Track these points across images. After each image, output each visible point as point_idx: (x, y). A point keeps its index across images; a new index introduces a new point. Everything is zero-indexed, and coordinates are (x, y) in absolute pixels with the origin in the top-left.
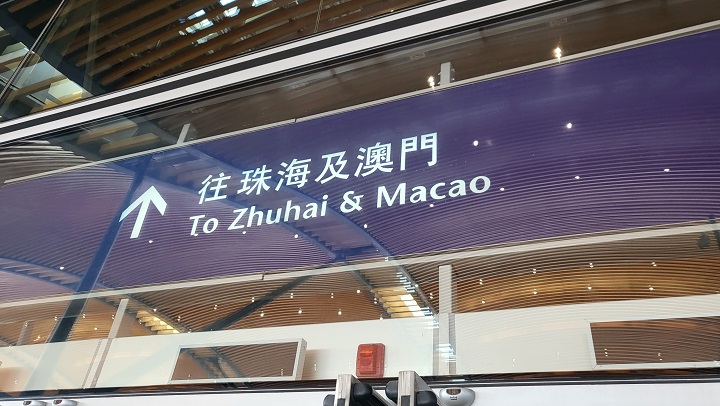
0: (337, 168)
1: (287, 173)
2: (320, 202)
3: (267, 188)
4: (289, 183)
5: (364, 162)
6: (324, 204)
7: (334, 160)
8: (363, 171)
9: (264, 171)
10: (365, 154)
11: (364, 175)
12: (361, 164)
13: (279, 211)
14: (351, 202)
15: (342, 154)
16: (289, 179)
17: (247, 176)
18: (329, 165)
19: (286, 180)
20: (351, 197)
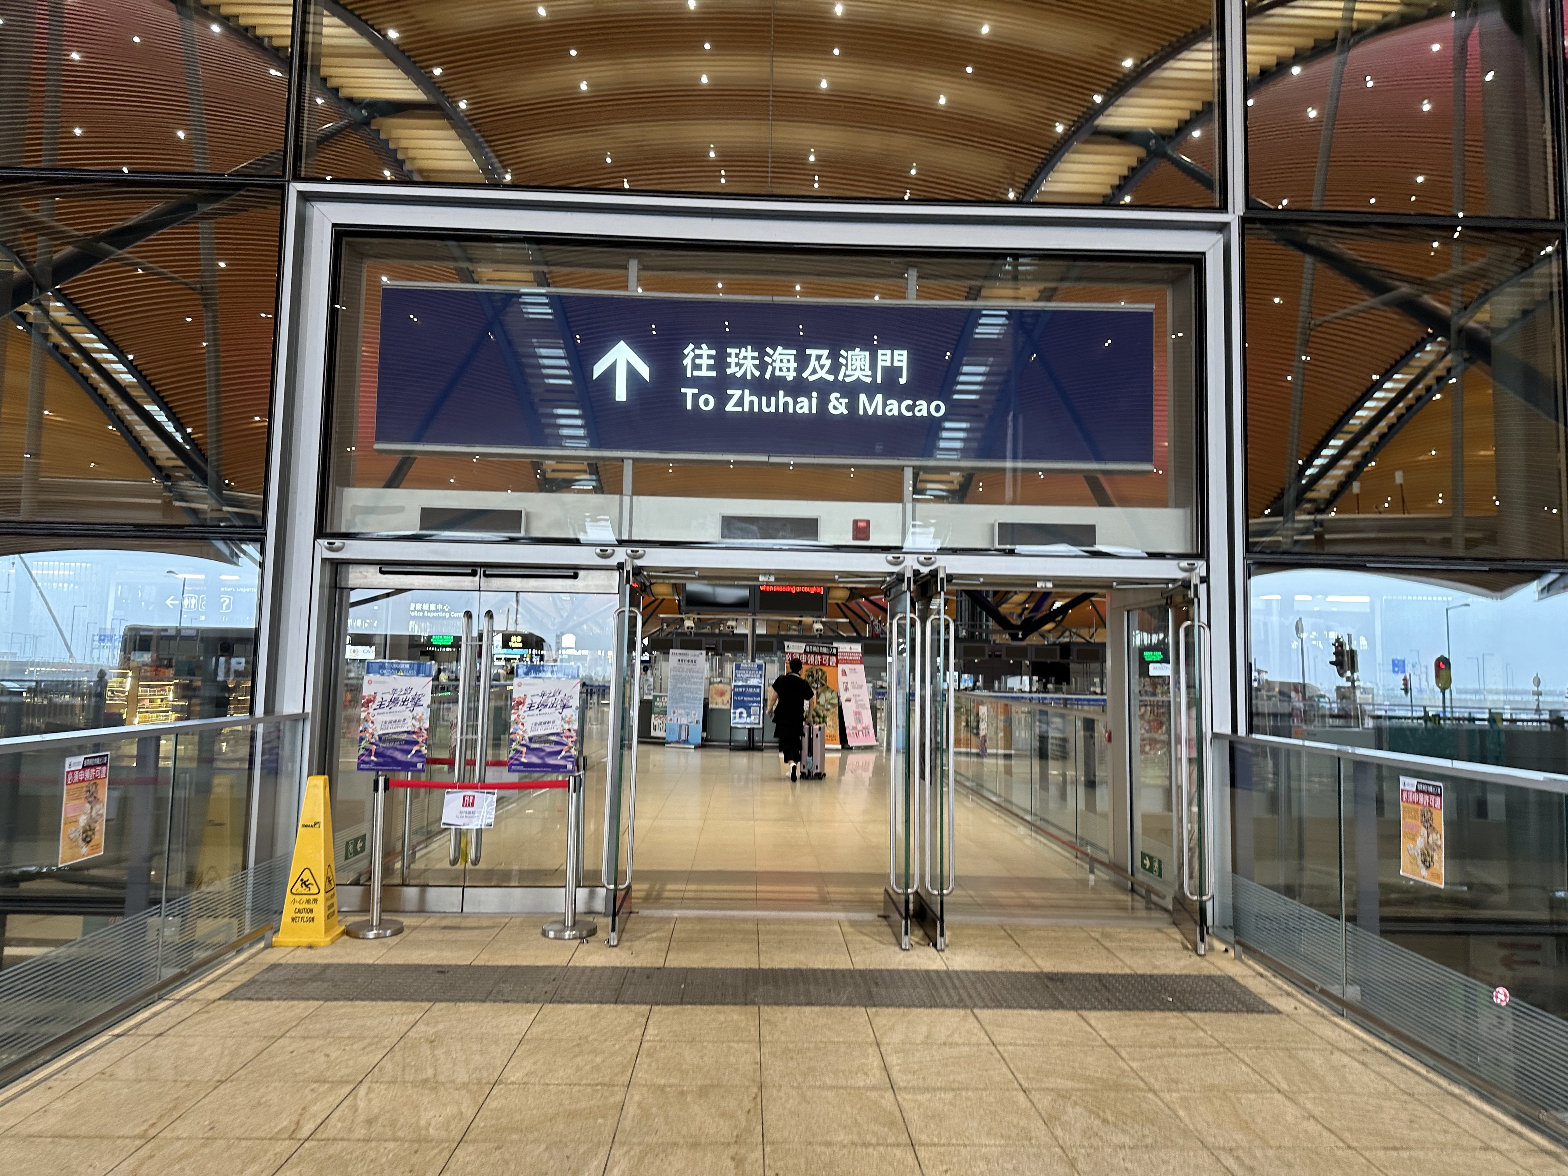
0: (822, 367)
1: (774, 361)
2: (810, 399)
3: (757, 373)
4: (778, 373)
5: (846, 365)
6: (814, 401)
7: (819, 357)
8: (845, 376)
9: (750, 354)
10: (846, 358)
11: (848, 380)
12: (843, 368)
13: (773, 399)
14: (838, 405)
15: (825, 353)
16: (777, 370)
17: (733, 355)
18: (813, 362)
19: (774, 368)
20: (837, 399)
